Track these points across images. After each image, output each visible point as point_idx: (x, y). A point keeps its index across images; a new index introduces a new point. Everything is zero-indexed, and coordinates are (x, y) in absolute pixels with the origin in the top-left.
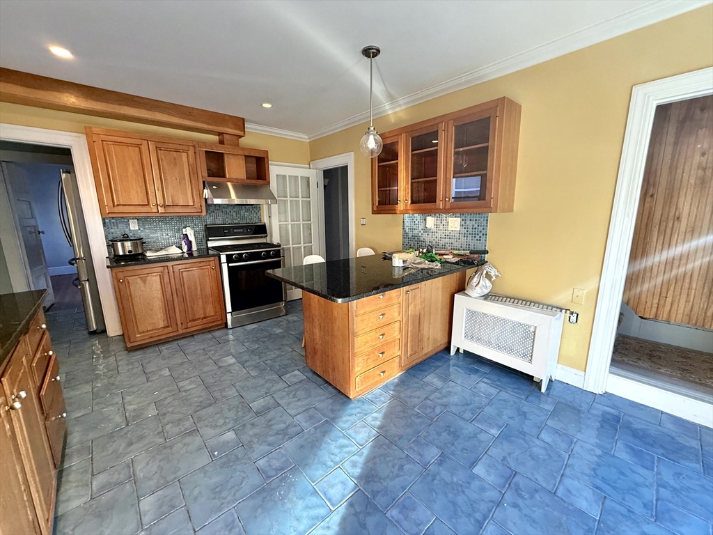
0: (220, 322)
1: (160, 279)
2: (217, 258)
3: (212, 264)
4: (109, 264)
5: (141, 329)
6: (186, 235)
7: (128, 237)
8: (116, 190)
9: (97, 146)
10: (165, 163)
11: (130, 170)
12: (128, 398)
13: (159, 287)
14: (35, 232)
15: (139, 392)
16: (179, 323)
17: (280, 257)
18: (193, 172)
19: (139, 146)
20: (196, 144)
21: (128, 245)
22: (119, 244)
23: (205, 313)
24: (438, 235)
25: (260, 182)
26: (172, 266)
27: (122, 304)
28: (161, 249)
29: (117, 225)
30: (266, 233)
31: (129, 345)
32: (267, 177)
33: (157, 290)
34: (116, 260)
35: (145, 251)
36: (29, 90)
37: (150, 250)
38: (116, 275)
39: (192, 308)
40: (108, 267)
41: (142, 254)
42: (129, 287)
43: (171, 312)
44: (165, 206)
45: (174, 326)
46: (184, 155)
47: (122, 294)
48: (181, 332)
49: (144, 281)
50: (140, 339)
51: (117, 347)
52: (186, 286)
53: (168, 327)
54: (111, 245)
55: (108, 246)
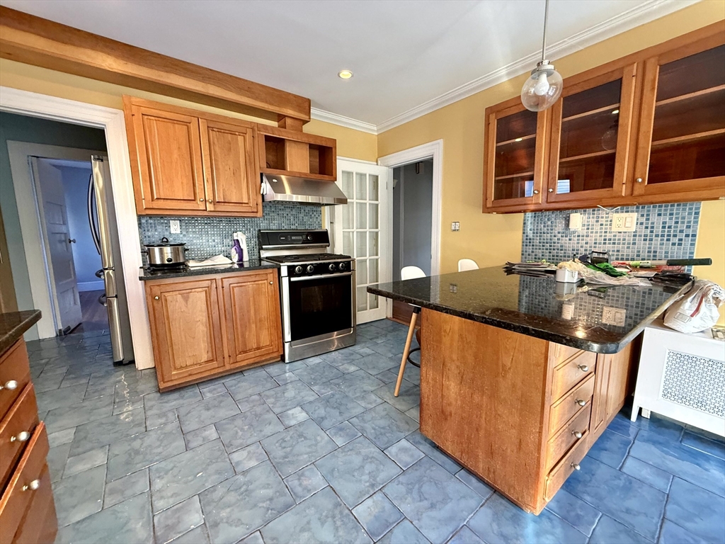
0: (275, 355)
1: (206, 296)
2: (276, 270)
3: (270, 277)
4: (143, 276)
5: (178, 364)
6: (238, 240)
7: (167, 241)
8: (157, 180)
9: (137, 121)
10: (217, 148)
11: (175, 156)
12: (158, 484)
13: (204, 306)
14: (65, 241)
15: (176, 471)
16: (226, 356)
17: (350, 271)
18: (250, 161)
19: (187, 124)
20: (254, 128)
21: (168, 251)
22: (157, 250)
23: (258, 342)
24: (591, 240)
25: (326, 178)
26: (222, 279)
27: (156, 329)
28: (206, 259)
29: (155, 227)
30: (328, 242)
31: (162, 386)
32: (334, 171)
33: (201, 311)
34: (153, 271)
35: (187, 260)
36: (55, 44)
37: (193, 259)
38: (151, 289)
39: (243, 336)
40: (141, 279)
41: (183, 264)
42: (166, 306)
43: (217, 340)
44: (214, 202)
45: (220, 359)
46: (240, 139)
47: (157, 316)
48: (228, 367)
49: (186, 299)
50: (176, 377)
51: (147, 386)
52: (237, 306)
53: (212, 360)
54: (147, 251)
55: (143, 252)
